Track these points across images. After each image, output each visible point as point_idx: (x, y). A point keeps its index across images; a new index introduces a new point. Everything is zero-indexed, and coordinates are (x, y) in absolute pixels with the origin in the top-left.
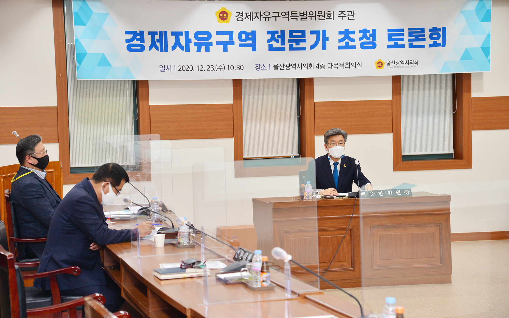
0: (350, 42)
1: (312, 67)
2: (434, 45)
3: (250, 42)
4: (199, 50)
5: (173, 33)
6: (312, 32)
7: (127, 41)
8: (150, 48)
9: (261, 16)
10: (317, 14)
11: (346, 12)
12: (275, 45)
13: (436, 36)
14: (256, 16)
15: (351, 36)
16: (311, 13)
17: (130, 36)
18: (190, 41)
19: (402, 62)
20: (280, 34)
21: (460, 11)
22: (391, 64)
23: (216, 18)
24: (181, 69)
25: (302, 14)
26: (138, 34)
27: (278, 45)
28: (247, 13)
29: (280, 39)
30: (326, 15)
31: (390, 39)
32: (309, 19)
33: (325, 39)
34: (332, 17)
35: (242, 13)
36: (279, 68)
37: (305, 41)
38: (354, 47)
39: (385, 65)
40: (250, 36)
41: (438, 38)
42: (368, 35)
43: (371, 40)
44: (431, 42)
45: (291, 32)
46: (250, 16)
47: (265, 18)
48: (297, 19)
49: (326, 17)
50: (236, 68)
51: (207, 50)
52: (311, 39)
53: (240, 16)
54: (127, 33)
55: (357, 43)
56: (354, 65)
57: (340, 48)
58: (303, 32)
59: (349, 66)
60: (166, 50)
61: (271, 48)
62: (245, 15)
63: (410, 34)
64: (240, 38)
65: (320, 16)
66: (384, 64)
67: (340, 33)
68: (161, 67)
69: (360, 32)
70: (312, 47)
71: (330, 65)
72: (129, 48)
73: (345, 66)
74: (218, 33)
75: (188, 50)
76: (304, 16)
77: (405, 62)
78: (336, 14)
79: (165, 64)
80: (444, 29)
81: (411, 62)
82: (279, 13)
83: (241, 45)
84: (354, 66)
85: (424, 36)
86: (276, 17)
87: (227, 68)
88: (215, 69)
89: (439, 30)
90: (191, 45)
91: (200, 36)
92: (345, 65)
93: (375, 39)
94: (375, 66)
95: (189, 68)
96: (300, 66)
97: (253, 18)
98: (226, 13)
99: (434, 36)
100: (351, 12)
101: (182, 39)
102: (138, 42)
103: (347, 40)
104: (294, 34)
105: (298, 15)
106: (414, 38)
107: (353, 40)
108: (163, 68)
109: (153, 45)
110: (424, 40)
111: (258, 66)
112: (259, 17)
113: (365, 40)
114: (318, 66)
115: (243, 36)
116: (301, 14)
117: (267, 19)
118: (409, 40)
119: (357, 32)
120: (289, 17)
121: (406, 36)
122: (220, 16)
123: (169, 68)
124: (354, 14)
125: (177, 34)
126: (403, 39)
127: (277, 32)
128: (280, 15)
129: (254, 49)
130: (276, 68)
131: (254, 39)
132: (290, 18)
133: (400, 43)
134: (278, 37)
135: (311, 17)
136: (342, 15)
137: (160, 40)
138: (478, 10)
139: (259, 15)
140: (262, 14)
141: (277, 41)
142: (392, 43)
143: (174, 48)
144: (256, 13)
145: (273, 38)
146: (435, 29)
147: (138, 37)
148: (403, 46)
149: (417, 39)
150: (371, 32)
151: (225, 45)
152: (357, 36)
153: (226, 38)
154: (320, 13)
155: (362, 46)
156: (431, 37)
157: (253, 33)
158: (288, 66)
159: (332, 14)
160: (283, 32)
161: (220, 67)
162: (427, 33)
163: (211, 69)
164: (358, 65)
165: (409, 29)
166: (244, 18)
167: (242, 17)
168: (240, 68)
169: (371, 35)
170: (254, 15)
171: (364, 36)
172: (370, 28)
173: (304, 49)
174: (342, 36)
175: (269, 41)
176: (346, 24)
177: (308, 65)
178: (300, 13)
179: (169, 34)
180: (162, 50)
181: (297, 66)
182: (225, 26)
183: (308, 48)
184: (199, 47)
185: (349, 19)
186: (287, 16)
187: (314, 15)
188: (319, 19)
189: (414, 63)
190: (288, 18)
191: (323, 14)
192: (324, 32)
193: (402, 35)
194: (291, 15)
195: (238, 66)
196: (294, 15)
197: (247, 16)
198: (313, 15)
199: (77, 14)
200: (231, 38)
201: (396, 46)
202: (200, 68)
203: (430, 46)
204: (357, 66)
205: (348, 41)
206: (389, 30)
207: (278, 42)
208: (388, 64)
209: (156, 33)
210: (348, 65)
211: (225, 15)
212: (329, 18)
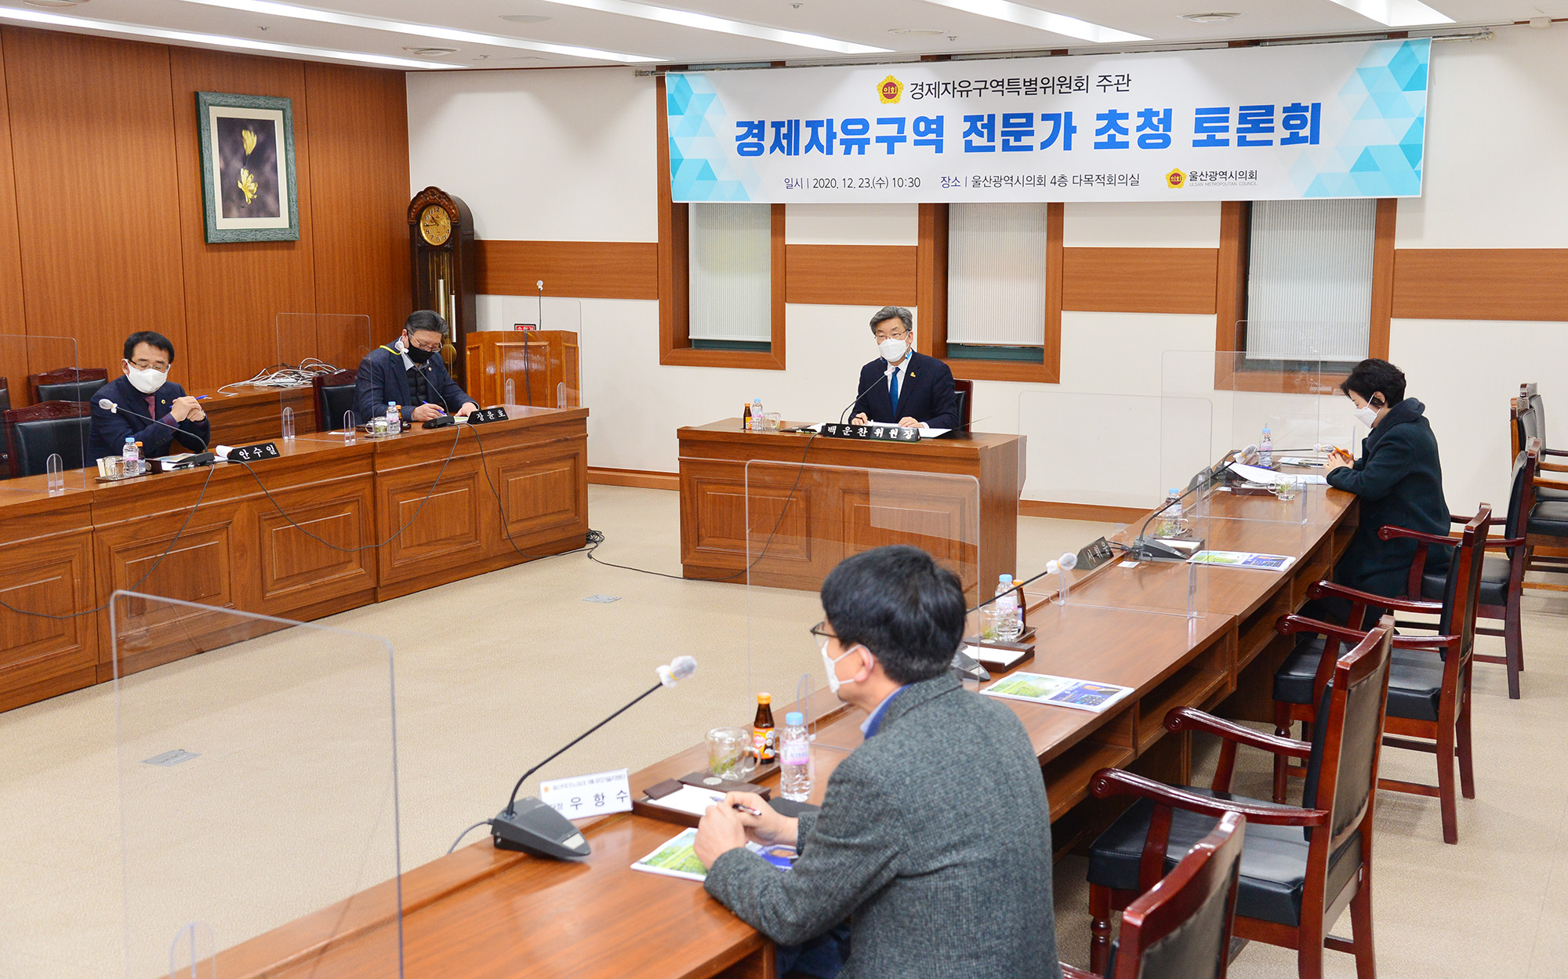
0: (1117, 134)
1: (1043, 183)
2: (1294, 139)
3: (932, 136)
4: (847, 152)
5: (809, 124)
6: (1045, 117)
7: (738, 138)
8: (772, 150)
9: (954, 88)
10: (1056, 82)
11: (1113, 76)
12: (977, 141)
13: (1298, 122)
14: (946, 89)
15: (1121, 123)
16: (1045, 81)
17: (744, 130)
18: (834, 135)
19: (1221, 174)
20: (986, 121)
21: (1357, 69)
22: (1198, 178)
23: (878, 95)
24: (818, 185)
25: (1029, 84)
26: (756, 127)
27: (983, 142)
28: (929, 85)
29: (985, 131)
30: (1073, 83)
31: (1199, 128)
32: (1040, 91)
33: (1071, 130)
34: (1085, 87)
35: (922, 85)
36: (982, 184)
37: (1031, 133)
38: (1125, 145)
39: (1186, 181)
40: (934, 126)
41: (1303, 126)
42: (1155, 120)
43: (1161, 131)
44: (1287, 134)
45: (1007, 118)
46: (934, 90)
47: (961, 92)
48: (1018, 92)
49: (1074, 87)
50: (908, 183)
51: (861, 151)
52: (1043, 130)
53: (917, 91)
54: (740, 124)
55: (1133, 137)
56: (1124, 179)
57: (1098, 146)
58: (1029, 117)
59: (1113, 182)
60: (797, 153)
61: (969, 147)
62: (926, 88)
63: (1243, 119)
64: (916, 130)
65: (1061, 85)
66: (1185, 177)
67: (1100, 117)
68: (787, 181)
69: (1140, 114)
70: (1045, 145)
71: (1077, 180)
72: (741, 151)
73: (1106, 182)
74: (881, 121)
75: (830, 152)
76: (1031, 86)
77: (1229, 175)
78: (1094, 81)
79: (794, 176)
80: (1316, 107)
81: (1242, 174)
82: (986, 82)
83: (917, 143)
84: (1125, 181)
85: (1271, 121)
86: (980, 89)
87: (891, 182)
88: (872, 185)
89: (1306, 109)
90: (836, 142)
91: (850, 127)
92: (1106, 179)
93: (1168, 128)
94: (1166, 182)
95: (828, 183)
96: (1021, 181)
97: (941, 93)
98: (894, 85)
99: (1292, 122)
100: (1124, 76)
101: (822, 132)
102: (755, 140)
103: (1112, 132)
104: (1012, 121)
105: (1022, 85)
106: (1250, 126)
107: (1125, 132)
108: (790, 183)
109: (777, 144)
110: (1271, 130)
111: (947, 179)
112: (951, 91)
113: (1148, 131)
114: (1053, 181)
115: (922, 127)
116: (1026, 84)
117: (964, 94)
118: (1239, 130)
119: (1133, 116)
120: (1004, 89)
121: (1234, 122)
122: (884, 92)
123: (799, 183)
124: (1128, 80)
125: (814, 125)
126: (1226, 129)
127: (981, 118)
128: (988, 85)
129: (939, 150)
130: (977, 183)
131: (939, 132)
132: (1005, 91)
133: (1219, 136)
134: (983, 126)
135: (1045, 88)
136: (1105, 82)
137: (787, 136)
138: (1395, 67)
139: (950, 88)
140: (956, 85)
141: (981, 135)
142: (1203, 136)
143: (808, 149)
144: (946, 84)
145: (973, 129)
146: (1296, 107)
147: (755, 131)
148: (1225, 143)
149: (1256, 129)
150: (1161, 116)
151: (890, 142)
152: (1132, 123)
153: (891, 130)
154: (1061, 79)
155: (1142, 143)
156: (1286, 124)
157: (940, 120)
158: (998, 181)
159: (1085, 82)
160: (992, 117)
161: (880, 182)
162: (1279, 117)
163: (865, 184)
164: (1133, 179)
165: (1242, 108)
166: (924, 93)
167: (920, 91)
168: (914, 182)
169: (1160, 121)
170: (943, 88)
171: (1147, 123)
172: (1159, 107)
173: (1030, 148)
174: (1104, 123)
175: (966, 134)
176: (1111, 100)
177: (1036, 180)
178: (1025, 82)
179: (802, 125)
180: (789, 154)
181: (1015, 180)
182: (891, 110)
183: (1037, 147)
184: (847, 145)
185: (1118, 90)
186: (1000, 88)
187: (1050, 84)
188: (1060, 93)
189: (1248, 176)
190: (1003, 91)
191: (1068, 81)
192: (1069, 115)
193: (1226, 120)
194: (1009, 85)
195: (911, 180)
196: (1013, 85)
197: (929, 90)
198: (1048, 85)
199: (672, 96)
200: (901, 130)
201: (1211, 142)
202: (848, 182)
203: (1284, 142)
204: (1129, 182)
205: (1115, 133)
206: (1199, 111)
207: (983, 137)
208: (1193, 177)
209: (782, 124)
210: (1111, 180)
211: (893, 88)
212: (1079, 90)
